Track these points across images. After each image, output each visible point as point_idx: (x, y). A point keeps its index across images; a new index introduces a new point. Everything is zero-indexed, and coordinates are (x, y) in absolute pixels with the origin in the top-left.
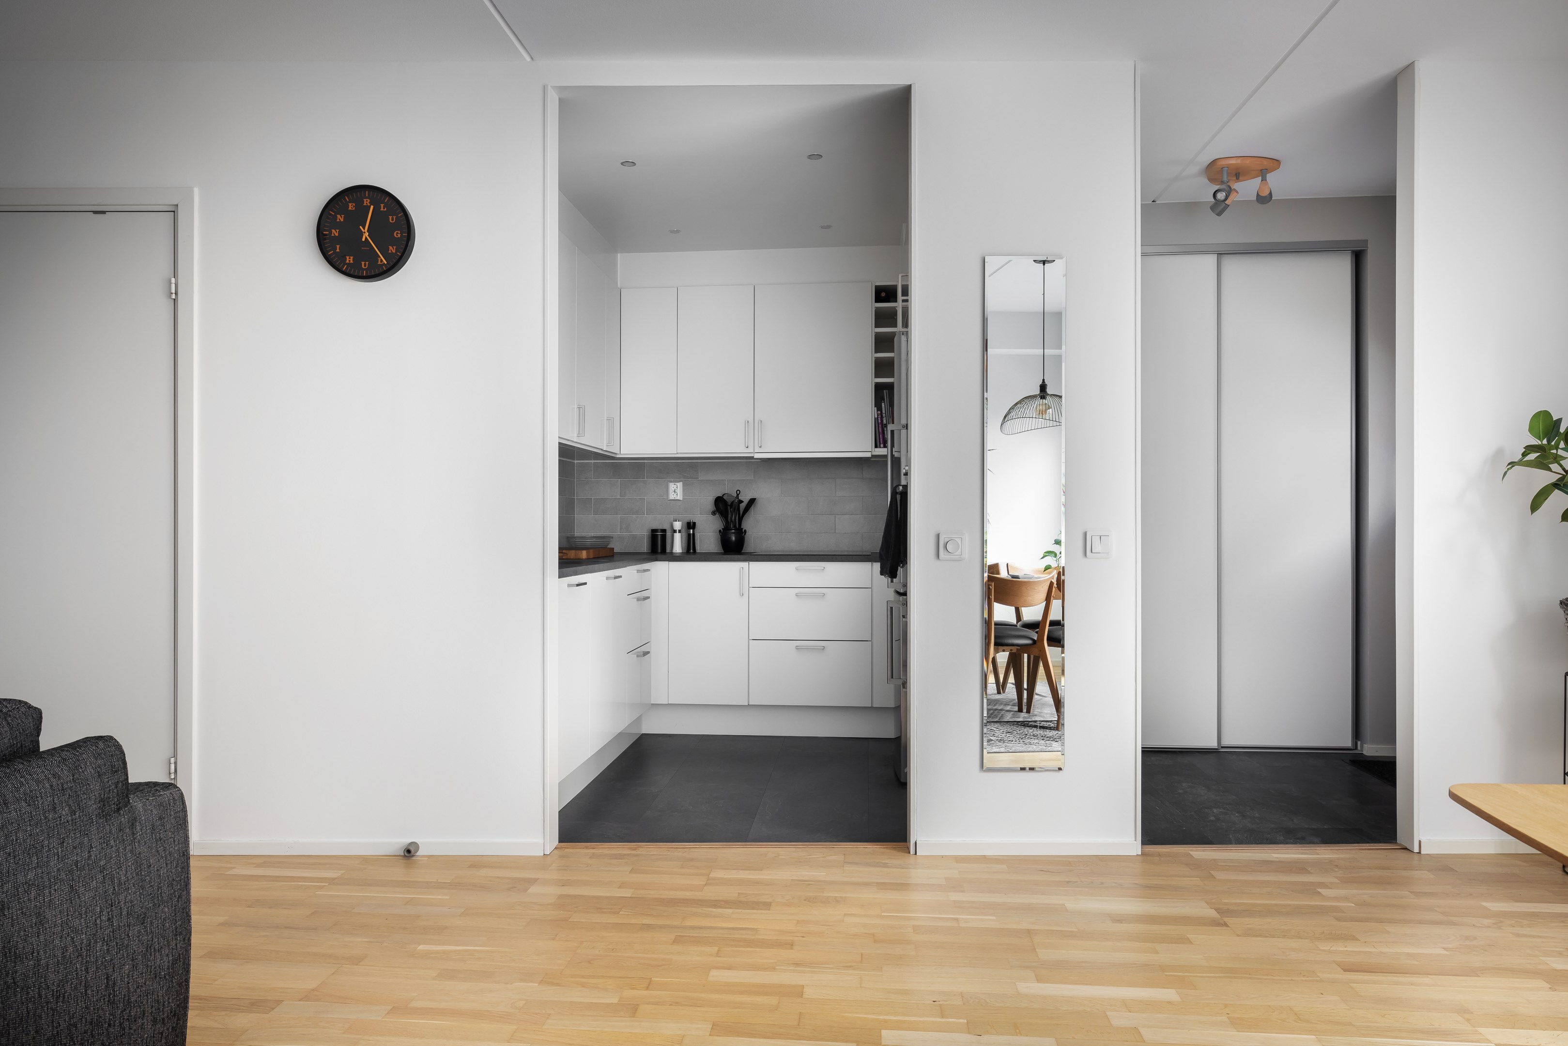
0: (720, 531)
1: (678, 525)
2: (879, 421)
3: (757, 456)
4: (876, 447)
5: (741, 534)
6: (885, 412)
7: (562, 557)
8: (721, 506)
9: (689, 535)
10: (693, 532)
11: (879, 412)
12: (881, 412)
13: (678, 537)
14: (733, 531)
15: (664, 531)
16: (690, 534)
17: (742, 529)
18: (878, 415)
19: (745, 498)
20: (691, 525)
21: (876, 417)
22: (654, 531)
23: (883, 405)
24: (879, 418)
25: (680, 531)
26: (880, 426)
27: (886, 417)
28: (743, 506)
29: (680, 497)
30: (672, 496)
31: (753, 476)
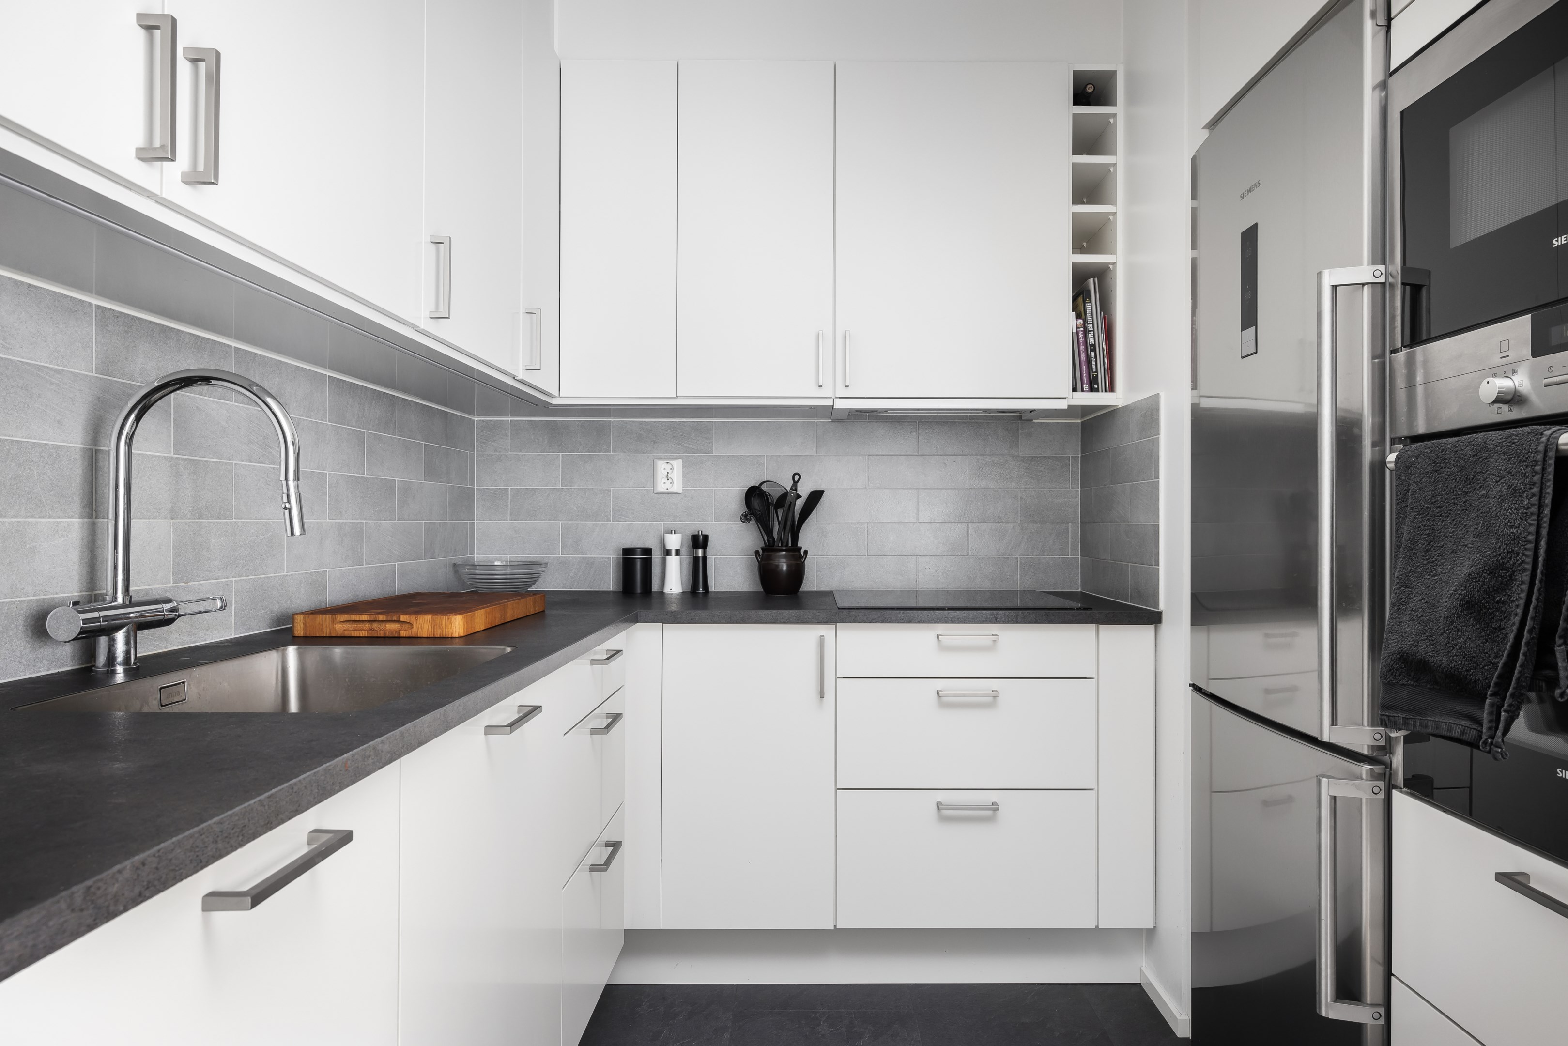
0: (757, 552)
1: (674, 542)
2: (1081, 339)
3: (840, 404)
4: (1075, 390)
5: (798, 557)
6: (1093, 321)
8: (756, 503)
9: (696, 559)
10: (704, 553)
11: (1080, 321)
12: (1085, 321)
13: (673, 562)
14: (784, 553)
15: (648, 551)
16: (699, 557)
17: (800, 548)
18: (1077, 328)
19: (804, 490)
20: (699, 542)
21: (1075, 330)
22: (628, 552)
23: (1088, 309)
24: (1081, 334)
25: (678, 552)
26: (1082, 348)
27: (1093, 331)
28: (799, 504)
29: (677, 486)
30: (662, 486)
31: (815, 450)
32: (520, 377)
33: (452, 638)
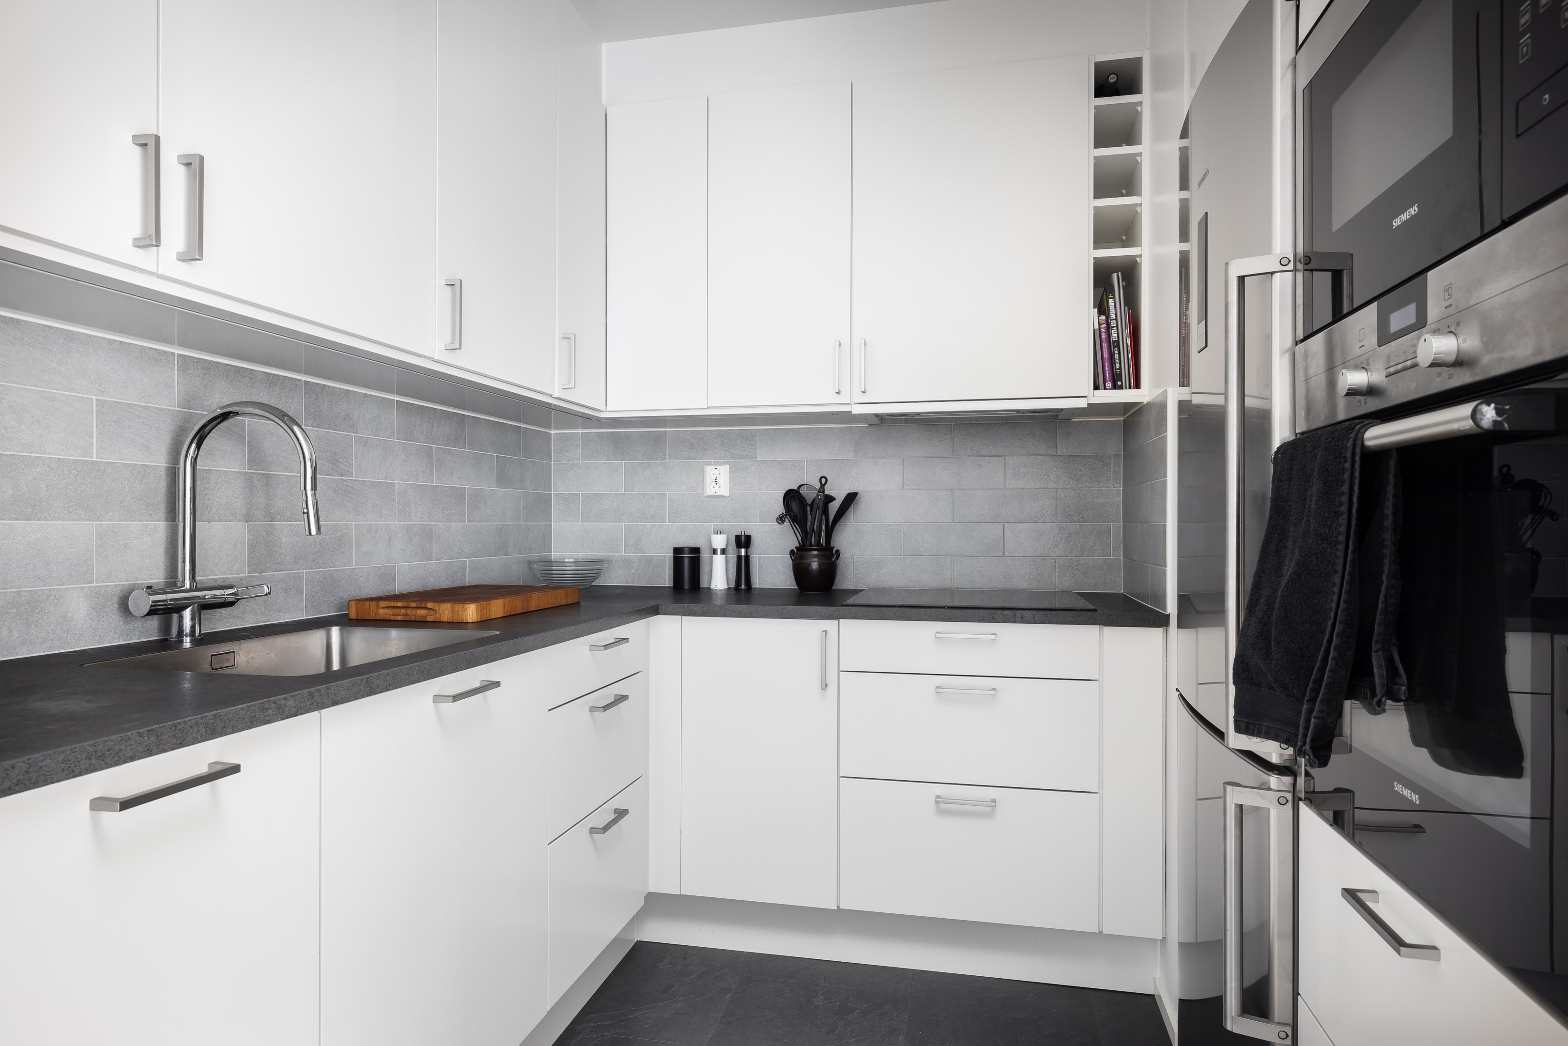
0: (792, 552)
1: (719, 542)
2: (1104, 336)
3: (857, 410)
4: (1096, 387)
5: (830, 556)
6: (1116, 316)
7: (426, 617)
8: (794, 506)
9: (739, 558)
10: (747, 552)
11: (1103, 318)
12: (1108, 317)
13: (719, 561)
14: (815, 553)
15: (696, 550)
16: (741, 556)
17: (833, 548)
18: (1100, 324)
19: (838, 492)
20: (743, 541)
21: (1097, 327)
22: (677, 551)
23: (1111, 304)
24: (1103, 330)
25: (723, 551)
26: (1105, 345)
27: (1117, 326)
28: (834, 507)
29: (723, 489)
30: (710, 490)
31: (852, 454)
32: (556, 395)
33: (467, 623)
